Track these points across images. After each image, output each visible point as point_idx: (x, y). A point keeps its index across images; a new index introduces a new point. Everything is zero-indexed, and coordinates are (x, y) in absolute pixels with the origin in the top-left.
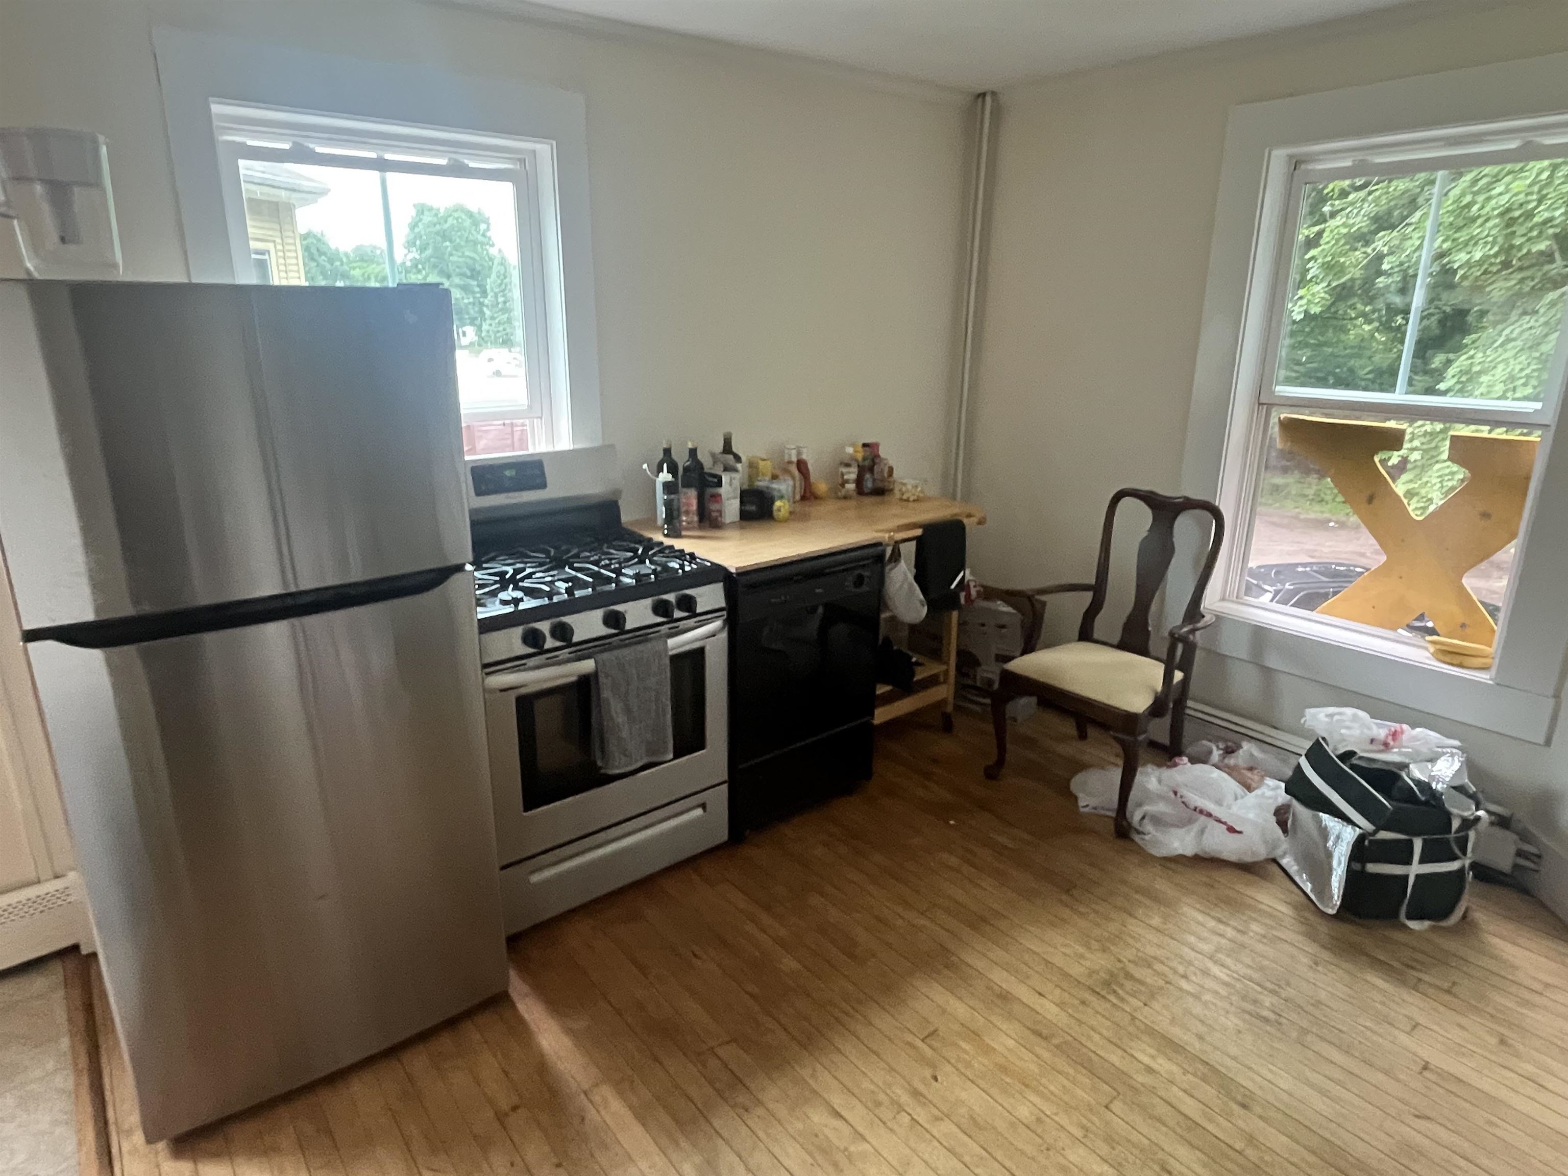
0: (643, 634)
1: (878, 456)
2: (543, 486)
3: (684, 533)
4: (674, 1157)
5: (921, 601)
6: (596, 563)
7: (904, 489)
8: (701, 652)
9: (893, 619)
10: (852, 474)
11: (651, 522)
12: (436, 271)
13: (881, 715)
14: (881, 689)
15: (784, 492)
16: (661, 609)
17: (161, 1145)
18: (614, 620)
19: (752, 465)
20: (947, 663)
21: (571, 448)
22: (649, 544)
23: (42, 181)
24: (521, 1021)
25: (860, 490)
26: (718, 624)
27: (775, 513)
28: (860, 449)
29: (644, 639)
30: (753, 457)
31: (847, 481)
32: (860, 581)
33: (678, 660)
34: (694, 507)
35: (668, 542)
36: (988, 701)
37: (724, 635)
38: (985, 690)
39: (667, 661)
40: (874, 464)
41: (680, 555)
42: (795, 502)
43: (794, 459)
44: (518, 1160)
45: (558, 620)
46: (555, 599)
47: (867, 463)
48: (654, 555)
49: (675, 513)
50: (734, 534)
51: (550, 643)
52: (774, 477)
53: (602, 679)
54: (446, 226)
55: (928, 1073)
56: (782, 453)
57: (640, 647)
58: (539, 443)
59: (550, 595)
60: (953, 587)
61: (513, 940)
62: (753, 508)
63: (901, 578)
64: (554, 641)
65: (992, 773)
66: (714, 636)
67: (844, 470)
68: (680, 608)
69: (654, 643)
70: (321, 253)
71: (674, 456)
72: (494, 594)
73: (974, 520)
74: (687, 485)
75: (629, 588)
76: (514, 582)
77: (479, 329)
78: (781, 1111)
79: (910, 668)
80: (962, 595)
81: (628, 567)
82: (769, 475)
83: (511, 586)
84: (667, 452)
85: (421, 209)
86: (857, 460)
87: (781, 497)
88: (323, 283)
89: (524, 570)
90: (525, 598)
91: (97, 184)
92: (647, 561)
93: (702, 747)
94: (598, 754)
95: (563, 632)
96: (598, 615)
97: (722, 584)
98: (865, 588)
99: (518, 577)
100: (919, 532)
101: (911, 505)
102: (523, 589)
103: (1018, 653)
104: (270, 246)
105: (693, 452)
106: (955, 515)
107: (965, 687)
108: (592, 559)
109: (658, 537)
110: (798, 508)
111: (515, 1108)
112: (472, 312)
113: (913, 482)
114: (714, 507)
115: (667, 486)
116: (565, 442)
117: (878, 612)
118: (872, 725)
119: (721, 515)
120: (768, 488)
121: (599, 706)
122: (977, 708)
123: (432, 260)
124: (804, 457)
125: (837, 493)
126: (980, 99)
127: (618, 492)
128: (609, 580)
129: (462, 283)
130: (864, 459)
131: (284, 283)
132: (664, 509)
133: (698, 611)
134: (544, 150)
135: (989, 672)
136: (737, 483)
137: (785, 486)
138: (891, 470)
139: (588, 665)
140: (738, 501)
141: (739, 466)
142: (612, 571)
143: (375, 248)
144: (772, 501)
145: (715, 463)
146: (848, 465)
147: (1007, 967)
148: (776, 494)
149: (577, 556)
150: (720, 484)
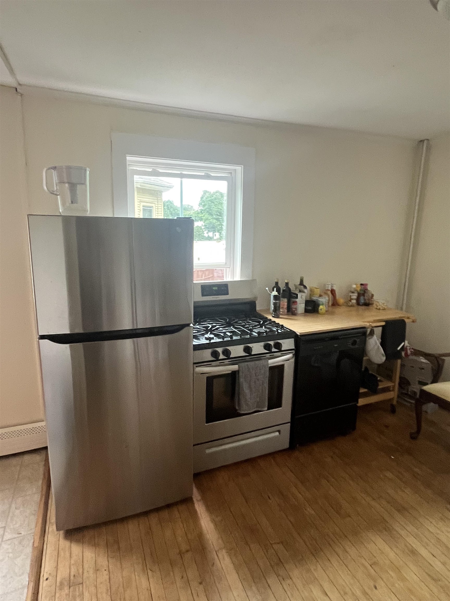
0: (259, 356)
1: (367, 289)
2: (227, 294)
3: (280, 316)
4: (249, 593)
5: (383, 354)
6: (243, 326)
7: (378, 304)
8: (283, 366)
9: (369, 361)
10: (355, 296)
11: (268, 311)
12: (208, 214)
13: (362, 402)
14: (362, 390)
15: (324, 303)
16: (267, 347)
17: (62, 532)
18: (248, 350)
19: (311, 291)
20: (394, 382)
21: (240, 280)
22: (266, 320)
23: (69, 183)
24: (196, 512)
25: (358, 304)
26: (290, 355)
27: (319, 311)
28: (359, 285)
29: (259, 359)
30: (312, 287)
31: (352, 299)
32: (354, 343)
33: (272, 369)
34: (286, 306)
35: (273, 319)
36: (413, 402)
37: (293, 360)
38: (412, 396)
39: (268, 369)
40: (365, 292)
41: (278, 325)
42: (329, 306)
43: (330, 289)
44: (185, 576)
45: (225, 348)
46: (225, 339)
47: (362, 292)
48: (267, 324)
49: (277, 308)
50: (302, 318)
51: (222, 357)
52: (320, 296)
53: (241, 374)
54: (213, 198)
55: (372, 584)
56: (325, 285)
57: (257, 362)
58: (228, 277)
59: (223, 338)
60: (399, 349)
61: (196, 476)
62: (310, 308)
63: (374, 343)
64: (223, 356)
65: (414, 437)
66: (289, 360)
67: (351, 294)
68: (276, 348)
69: (263, 361)
70: (171, 207)
71: (280, 285)
72: (203, 335)
73: (411, 320)
74: (284, 297)
75: (255, 337)
76: (211, 331)
77: (220, 233)
78: (299, 583)
79: (376, 382)
80: (403, 354)
81: (255, 329)
82: (319, 295)
83: (209, 333)
84: (277, 283)
85: (205, 192)
86: (357, 291)
87: (323, 304)
88: (171, 218)
89: (215, 326)
90: (215, 338)
91: (84, 184)
92: (264, 327)
93: (281, 406)
94: (237, 404)
95: (227, 353)
96: (241, 347)
97: (293, 339)
98: (357, 346)
99: (213, 329)
100: (383, 324)
101: (381, 311)
102: (214, 334)
103: (429, 382)
104: (153, 205)
105: (287, 284)
106: (402, 317)
107: (402, 393)
108: (242, 324)
109: (270, 317)
110: (330, 309)
111: (187, 551)
112: (218, 227)
113: (383, 302)
114: (294, 306)
115: (275, 297)
116: (238, 278)
117: (363, 356)
118: (357, 406)
119: (296, 310)
120: (317, 300)
121: (239, 385)
122: (409, 405)
123: (207, 210)
124: (334, 288)
125: (348, 304)
126: (422, 143)
127: (256, 298)
128: (247, 334)
129: (216, 217)
130: (361, 290)
131: (156, 217)
132: (273, 306)
133: (283, 349)
134: (239, 169)
135: (415, 388)
136: (304, 298)
137: (324, 300)
138: (373, 295)
139: (235, 367)
140: (304, 305)
141: (305, 290)
142: (248, 330)
143: (189, 205)
144: (319, 305)
145: (296, 289)
146: (353, 292)
147: (416, 537)
148: (321, 303)
149: (236, 322)
150: (297, 298)
